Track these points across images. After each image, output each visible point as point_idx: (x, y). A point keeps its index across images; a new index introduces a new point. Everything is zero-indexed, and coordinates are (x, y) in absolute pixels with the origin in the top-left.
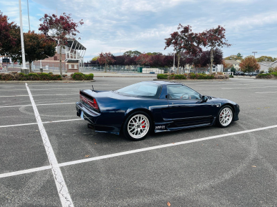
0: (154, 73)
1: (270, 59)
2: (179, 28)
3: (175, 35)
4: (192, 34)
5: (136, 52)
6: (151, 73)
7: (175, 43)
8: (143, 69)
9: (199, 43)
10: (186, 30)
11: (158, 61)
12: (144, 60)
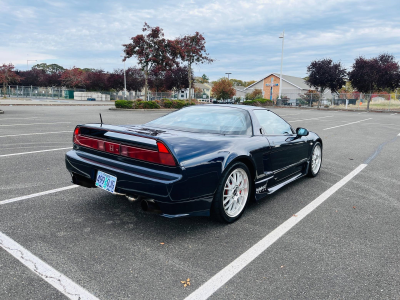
0: (94, 100)
1: (240, 83)
2: (144, 30)
3: (139, 40)
4: (164, 40)
5: (54, 66)
6: (89, 100)
7: (140, 53)
8: (76, 94)
9: (174, 54)
10: (156, 33)
11: (98, 82)
12: (75, 79)
